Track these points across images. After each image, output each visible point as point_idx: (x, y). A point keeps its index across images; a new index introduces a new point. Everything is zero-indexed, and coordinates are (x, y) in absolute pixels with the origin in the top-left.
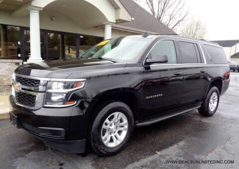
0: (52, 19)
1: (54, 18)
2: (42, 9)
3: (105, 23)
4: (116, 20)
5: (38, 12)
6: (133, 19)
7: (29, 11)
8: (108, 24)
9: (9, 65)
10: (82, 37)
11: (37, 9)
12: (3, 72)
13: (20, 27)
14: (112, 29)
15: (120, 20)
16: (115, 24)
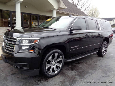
0: (25, 7)
1: (26, 7)
2: (22, 2)
3: (53, 9)
4: (58, 8)
5: (20, 3)
6: (67, 7)
7: (15, 3)
8: (54, 10)
9: (4, 30)
10: (40, 16)
11: (19, 2)
12: (1, 34)
13: (10, 11)
14: (56, 12)
15: (60, 8)
16: (58, 10)
